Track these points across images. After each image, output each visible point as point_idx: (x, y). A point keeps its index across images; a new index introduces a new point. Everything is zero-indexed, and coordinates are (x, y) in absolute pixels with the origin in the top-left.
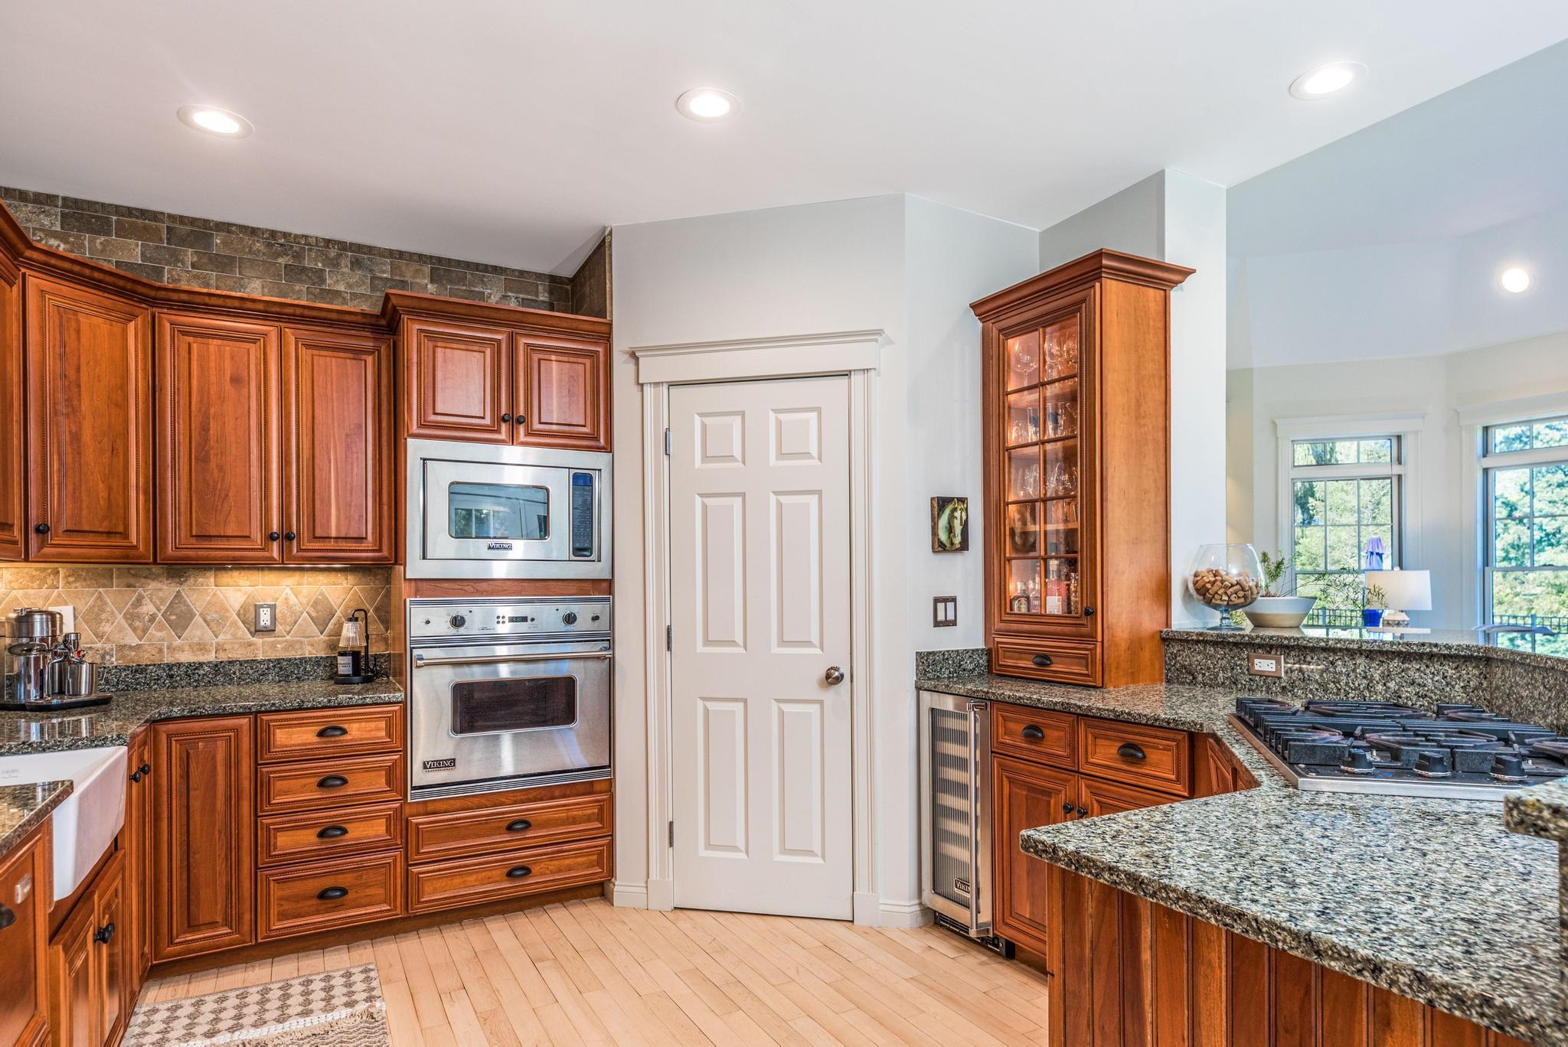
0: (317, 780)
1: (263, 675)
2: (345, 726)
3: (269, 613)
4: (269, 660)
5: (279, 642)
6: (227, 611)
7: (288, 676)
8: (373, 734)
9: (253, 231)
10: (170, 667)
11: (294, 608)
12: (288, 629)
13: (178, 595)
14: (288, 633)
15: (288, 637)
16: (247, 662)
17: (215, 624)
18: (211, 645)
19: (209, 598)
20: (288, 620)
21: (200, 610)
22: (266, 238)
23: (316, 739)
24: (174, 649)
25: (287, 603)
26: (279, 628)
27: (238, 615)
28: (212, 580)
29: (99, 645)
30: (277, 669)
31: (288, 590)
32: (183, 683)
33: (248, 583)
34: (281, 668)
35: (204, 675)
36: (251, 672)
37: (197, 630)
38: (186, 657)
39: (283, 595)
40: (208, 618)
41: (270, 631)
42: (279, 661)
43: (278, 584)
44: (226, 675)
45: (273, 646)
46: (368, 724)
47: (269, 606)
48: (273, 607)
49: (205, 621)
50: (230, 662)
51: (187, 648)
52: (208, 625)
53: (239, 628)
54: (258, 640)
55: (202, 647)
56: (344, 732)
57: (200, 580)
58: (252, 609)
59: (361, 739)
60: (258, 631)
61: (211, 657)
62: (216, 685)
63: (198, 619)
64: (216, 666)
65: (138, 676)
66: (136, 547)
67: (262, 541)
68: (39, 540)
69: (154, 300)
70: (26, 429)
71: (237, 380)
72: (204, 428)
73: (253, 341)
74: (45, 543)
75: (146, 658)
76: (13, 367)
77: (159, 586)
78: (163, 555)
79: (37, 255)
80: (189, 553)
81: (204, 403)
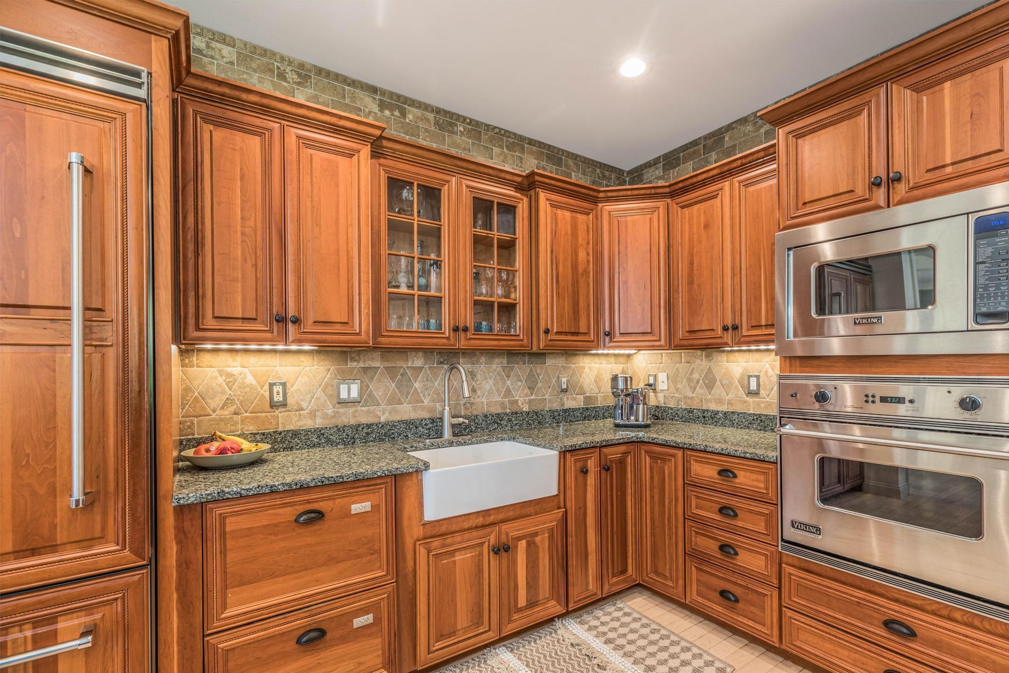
0: (719, 506)
1: (750, 424)
2: (736, 472)
3: (755, 381)
4: (754, 414)
5: (763, 402)
6: (733, 379)
7: (765, 427)
8: (755, 483)
9: (743, 121)
10: (704, 411)
11: (771, 378)
12: (768, 393)
13: (710, 368)
14: (768, 396)
15: (768, 399)
16: (741, 413)
17: (727, 387)
18: (725, 400)
19: (723, 370)
20: (768, 387)
21: (720, 377)
22: (753, 120)
23: (717, 476)
24: (707, 401)
25: (767, 375)
26: (762, 392)
27: (739, 382)
28: (725, 358)
29: (677, 395)
30: (759, 421)
31: (767, 366)
32: (710, 422)
33: (744, 360)
34: (761, 421)
35: (720, 419)
36: (744, 420)
37: (718, 391)
38: (713, 407)
39: (764, 369)
40: (723, 382)
41: (756, 393)
42: (760, 415)
43: (761, 361)
44: (731, 421)
45: (758, 404)
46: (751, 475)
47: (755, 376)
48: (758, 377)
49: (722, 385)
50: (733, 412)
51: (713, 401)
52: (723, 387)
53: (739, 390)
54: (750, 399)
55: (720, 401)
56: (735, 476)
57: (719, 358)
58: (746, 378)
59: (745, 485)
60: (750, 393)
61: (724, 408)
62: (725, 426)
63: (718, 383)
64: (725, 414)
65: (690, 414)
66: (660, 340)
67: (720, 332)
68: (607, 339)
69: (663, 196)
70: (598, 284)
71: (707, 226)
72: (691, 263)
73: (715, 197)
74: (611, 341)
75: (695, 405)
76: (588, 254)
77: (700, 362)
78: (674, 344)
79: (601, 195)
80: (685, 342)
81: (691, 248)
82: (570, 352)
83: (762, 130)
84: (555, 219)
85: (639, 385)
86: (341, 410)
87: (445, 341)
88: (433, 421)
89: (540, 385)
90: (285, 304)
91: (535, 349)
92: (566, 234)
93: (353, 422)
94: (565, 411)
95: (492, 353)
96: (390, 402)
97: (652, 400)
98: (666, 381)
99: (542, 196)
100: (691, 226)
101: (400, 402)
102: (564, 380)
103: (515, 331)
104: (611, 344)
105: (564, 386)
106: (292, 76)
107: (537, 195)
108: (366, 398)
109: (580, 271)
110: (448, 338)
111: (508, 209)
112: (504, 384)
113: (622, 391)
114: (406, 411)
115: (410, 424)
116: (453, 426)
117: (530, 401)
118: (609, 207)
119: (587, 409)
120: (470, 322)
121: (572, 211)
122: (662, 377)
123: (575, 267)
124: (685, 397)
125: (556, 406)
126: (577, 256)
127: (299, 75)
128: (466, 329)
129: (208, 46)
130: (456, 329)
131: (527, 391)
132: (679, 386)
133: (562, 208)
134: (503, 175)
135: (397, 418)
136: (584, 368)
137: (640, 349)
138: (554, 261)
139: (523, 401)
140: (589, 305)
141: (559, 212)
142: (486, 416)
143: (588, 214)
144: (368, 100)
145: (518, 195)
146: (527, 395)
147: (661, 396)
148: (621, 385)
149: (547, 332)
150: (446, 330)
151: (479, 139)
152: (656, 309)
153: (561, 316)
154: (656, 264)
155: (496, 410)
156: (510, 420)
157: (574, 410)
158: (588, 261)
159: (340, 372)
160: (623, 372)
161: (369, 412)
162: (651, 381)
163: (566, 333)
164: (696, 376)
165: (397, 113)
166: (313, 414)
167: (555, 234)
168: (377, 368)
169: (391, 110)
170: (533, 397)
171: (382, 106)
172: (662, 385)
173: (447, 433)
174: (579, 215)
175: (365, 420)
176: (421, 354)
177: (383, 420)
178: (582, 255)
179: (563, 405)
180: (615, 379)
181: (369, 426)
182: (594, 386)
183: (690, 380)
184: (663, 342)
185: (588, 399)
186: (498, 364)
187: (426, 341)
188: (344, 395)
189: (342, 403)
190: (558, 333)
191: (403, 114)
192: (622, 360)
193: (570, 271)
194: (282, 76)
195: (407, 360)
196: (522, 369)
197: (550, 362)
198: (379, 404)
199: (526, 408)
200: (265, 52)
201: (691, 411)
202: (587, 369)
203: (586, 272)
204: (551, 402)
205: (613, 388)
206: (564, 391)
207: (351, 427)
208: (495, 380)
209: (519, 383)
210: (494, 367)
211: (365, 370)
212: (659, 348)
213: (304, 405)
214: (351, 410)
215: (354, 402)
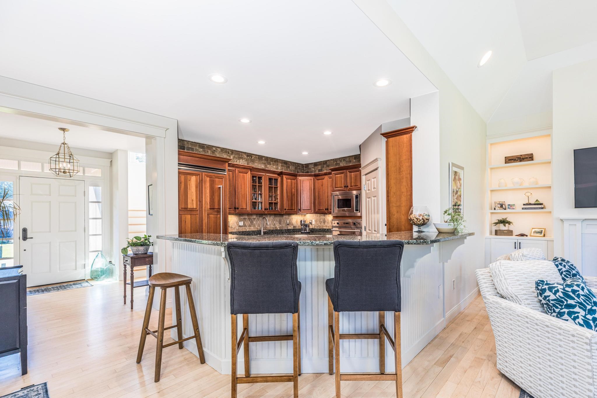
13: (324, 218)
28: (327, 216)
29: (317, 225)
35: (326, 231)
37: (326, 224)
38: (325, 228)
50: (329, 229)
55: (326, 226)
61: (327, 228)
63: (326, 222)
66: (312, 211)
67: (325, 210)
68: (299, 211)
69: (313, 176)
70: (297, 197)
71: (322, 185)
72: (319, 193)
73: (324, 179)
74: (300, 211)
75: (321, 228)
76: (295, 190)
77: (322, 217)
78: (315, 213)
79: (298, 175)
80: (318, 212)
81: (319, 190)
82: (290, 214)
83: (335, 163)
84: (287, 182)
85: (307, 222)
86: (239, 228)
87: (278, 212)
88: (258, 231)
89: (282, 223)
90: (236, 205)
91: (282, 214)
92: (290, 185)
93: (242, 231)
94: (288, 230)
95: (271, 215)
96: (249, 226)
97: (311, 227)
98: (314, 222)
99: (284, 176)
100: (319, 184)
101: (251, 226)
102: (288, 221)
103: (277, 209)
104: (300, 212)
105: (288, 223)
106: (230, 153)
107: (283, 176)
108: (245, 225)
109: (293, 194)
110: (263, 211)
111: (276, 180)
112: (273, 222)
113: (303, 224)
114: (252, 229)
115: (253, 232)
116: (264, 232)
117: (280, 227)
118: (300, 178)
119: (294, 229)
120: (268, 208)
121: (291, 180)
122: (313, 221)
123: (292, 193)
124: (319, 226)
125: (286, 228)
126: (292, 191)
127: (231, 152)
128: (267, 209)
129: (216, 149)
130: (265, 209)
131: (279, 224)
132: (318, 223)
133: (289, 179)
134: (275, 172)
135: (250, 230)
136: (293, 218)
137: (307, 213)
138: (287, 192)
139: (278, 227)
140: (295, 203)
141: (288, 180)
142: (269, 230)
143: (295, 180)
144: (244, 155)
145: (278, 176)
146: (279, 225)
147: (313, 226)
148: (303, 223)
149: (285, 209)
150: (263, 209)
151: (268, 161)
152: (311, 204)
153: (288, 206)
154: (311, 193)
155: (272, 229)
156: (275, 231)
157: (291, 229)
158: (295, 192)
159: (239, 219)
160: (303, 219)
161: (245, 229)
162: (311, 222)
163: (289, 210)
164: (321, 220)
165: (250, 157)
166: (234, 229)
167: (287, 186)
168: (246, 218)
169: (249, 157)
170: (280, 226)
171: (247, 156)
172: (313, 223)
173: (262, 234)
174: (292, 180)
175: (244, 230)
176: (255, 215)
177: (247, 230)
178: (293, 190)
179: (288, 228)
180: (301, 221)
181: (245, 232)
182: (296, 223)
183: (320, 221)
184: (313, 212)
185: (294, 227)
186: (272, 218)
187: (254, 212)
188: (240, 224)
189: (240, 226)
190: (288, 210)
191: (252, 157)
192: (303, 216)
193: (290, 194)
194: (228, 153)
195: (252, 216)
196: (278, 218)
197: (284, 217)
198: (247, 227)
199: (279, 229)
200: (225, 149)
201: (320, 229)
202: (294, 218)
203: (294, 194)
204: (285, 228)
205: (301, 223)
206: (288, 224)
207: (242, 232)
208: (272, 221)
209: (277, 222)
210: (271, 218)
211: (244, 219)
212: (312, 213)
213: (233, 226)
214: (241, 228)
215: (242, 226)
